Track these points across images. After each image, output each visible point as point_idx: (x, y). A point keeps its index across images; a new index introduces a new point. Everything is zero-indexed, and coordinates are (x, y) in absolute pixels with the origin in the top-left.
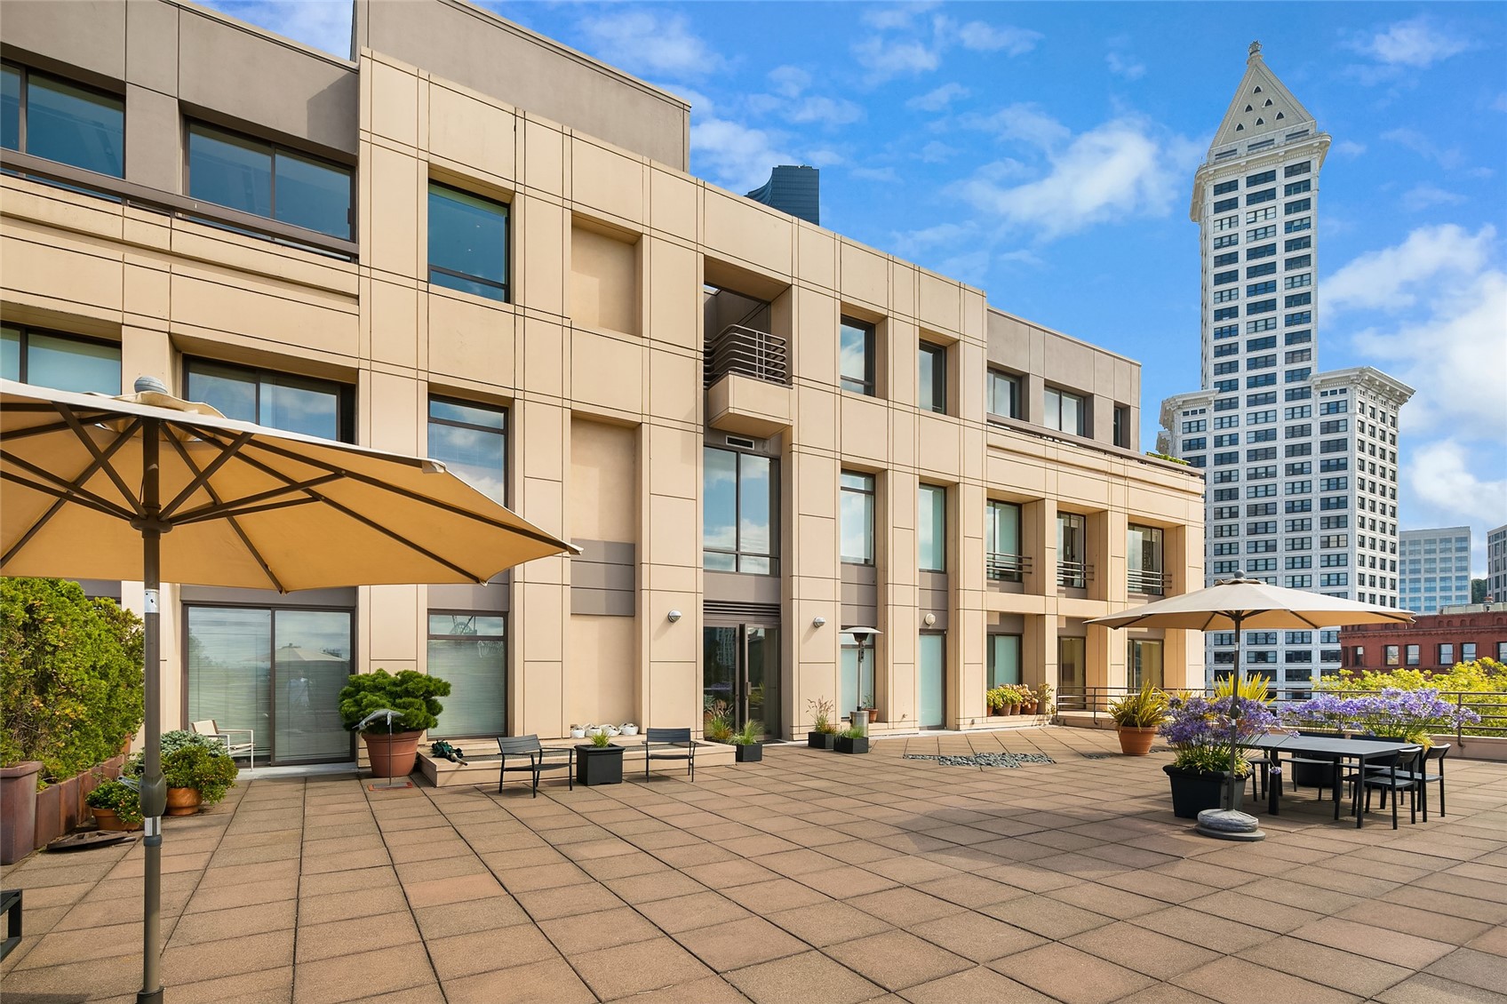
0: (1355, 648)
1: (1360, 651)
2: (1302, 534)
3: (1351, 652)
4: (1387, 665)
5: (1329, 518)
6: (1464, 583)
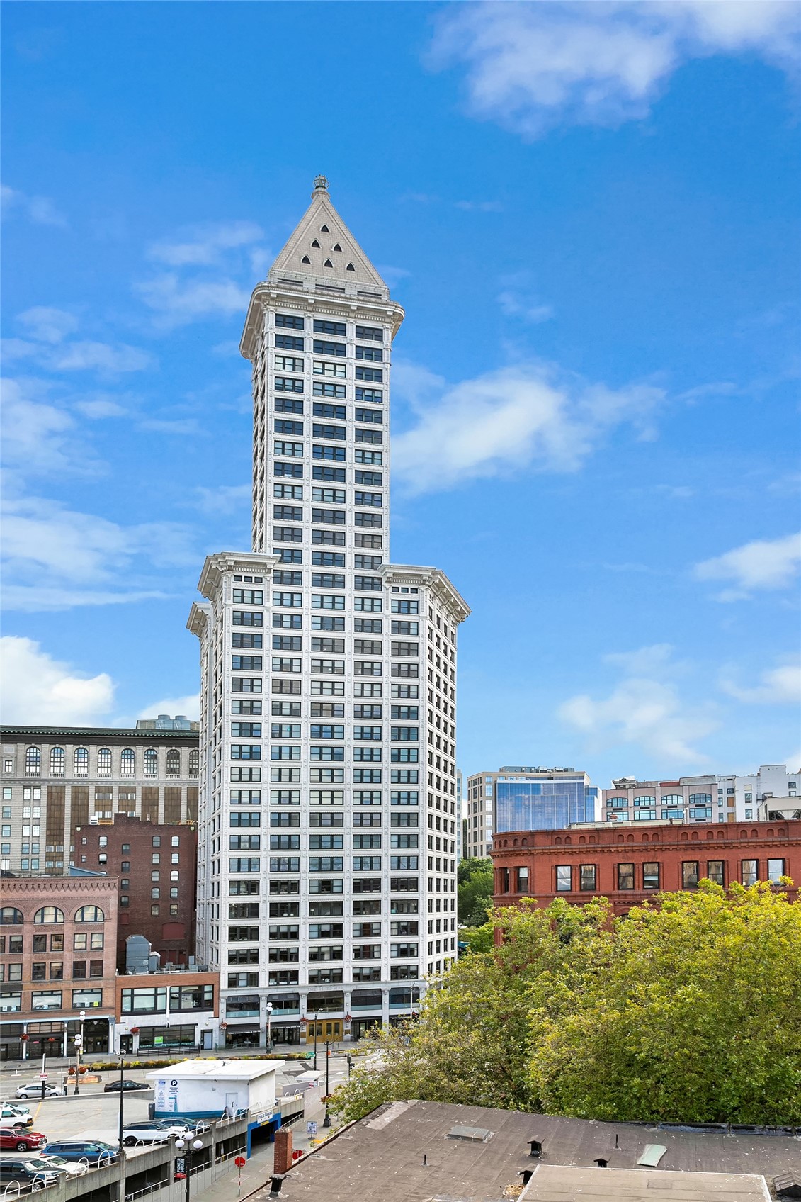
0: (519, 868)
1: (524, 873)
2: (372, 744)
5: (399, 729)
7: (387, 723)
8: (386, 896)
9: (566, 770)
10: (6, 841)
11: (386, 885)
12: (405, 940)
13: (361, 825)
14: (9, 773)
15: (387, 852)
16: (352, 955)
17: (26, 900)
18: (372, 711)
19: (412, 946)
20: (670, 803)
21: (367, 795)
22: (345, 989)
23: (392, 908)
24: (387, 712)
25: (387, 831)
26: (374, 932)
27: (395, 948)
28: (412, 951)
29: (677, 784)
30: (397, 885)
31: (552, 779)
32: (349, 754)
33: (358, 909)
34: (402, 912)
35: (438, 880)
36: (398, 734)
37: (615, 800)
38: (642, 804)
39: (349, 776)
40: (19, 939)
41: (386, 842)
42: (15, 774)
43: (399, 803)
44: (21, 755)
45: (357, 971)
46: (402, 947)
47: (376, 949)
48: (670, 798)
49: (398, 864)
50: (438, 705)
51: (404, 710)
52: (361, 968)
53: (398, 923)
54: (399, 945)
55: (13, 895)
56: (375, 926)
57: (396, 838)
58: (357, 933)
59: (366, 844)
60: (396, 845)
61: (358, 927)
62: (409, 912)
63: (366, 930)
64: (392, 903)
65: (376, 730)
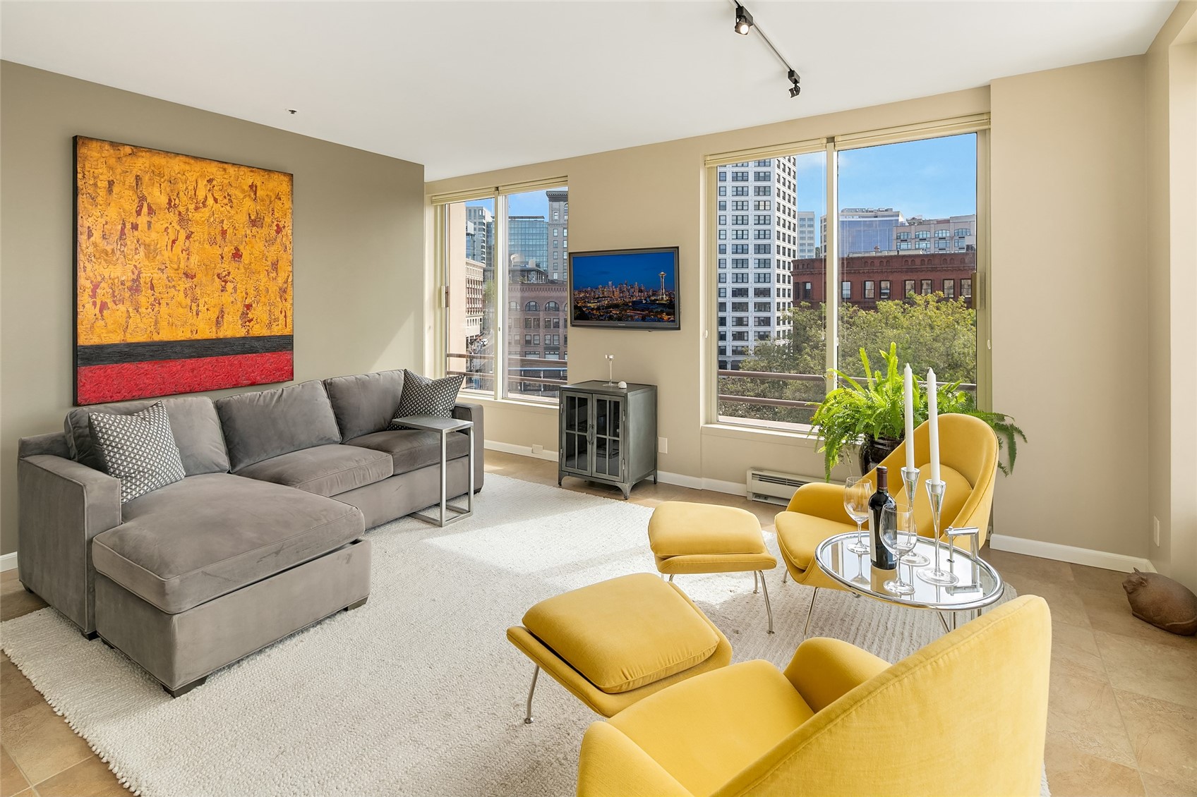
0: (805, 283)
1: (808, 286)
2: (743, 198)
3: (801, 287)
4: (865, 298)
5: (759, 187)
6: (812, 248)
7: (751, 184)
8: (751, 300)
9: (886, 210)
10: (555, 261)
11: (751, 293)
12: (763, 329)
13: (737, 253)
14: (556, 220)
15: (752, 271)
16: (731, 338)
17: (561, 297)
18: (743, 177)
19: (767, 333)
20: (940, 235)
21: (740, 233)
22: (727, 359)
23: (755, 308)
24: (751, 177)
25: (752, 257)
26: (745, 323)
27: (757, 334)
28: (767, 336)
29: (947, 221)
30: (759, 293)
31: (876, 217)
32: (729, 206)
33: (735, 308)
34: (761, 311)
35: (784, 290)
36: (758, 191)
37: (902, 234)
38: (921, 237)
39: (729, 221)
40: (557, 320)
41: (752, 264)
42: (559, 220)
43: (759, 238)
44: (562, 208)
45: (734, 348)
46: (761, 333)
47: (746, 334)
48: (940, 232)
49: (759, 278)
50: (784, 170)
51: (762, 175)
52: (737, 347)
53: (759, 318)
54: (759, 332)
55: (554, 294)
56: (745, 319)
57: (757, 261)
58: (734, 323)
59: (740, 265)
60: (757, 266)
61: (735, 319)
62: (765, 311)
63: (740, 322)
64: (755, 305)
65: (745, 189)
